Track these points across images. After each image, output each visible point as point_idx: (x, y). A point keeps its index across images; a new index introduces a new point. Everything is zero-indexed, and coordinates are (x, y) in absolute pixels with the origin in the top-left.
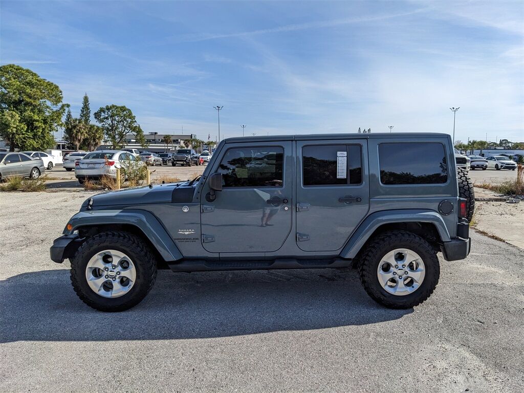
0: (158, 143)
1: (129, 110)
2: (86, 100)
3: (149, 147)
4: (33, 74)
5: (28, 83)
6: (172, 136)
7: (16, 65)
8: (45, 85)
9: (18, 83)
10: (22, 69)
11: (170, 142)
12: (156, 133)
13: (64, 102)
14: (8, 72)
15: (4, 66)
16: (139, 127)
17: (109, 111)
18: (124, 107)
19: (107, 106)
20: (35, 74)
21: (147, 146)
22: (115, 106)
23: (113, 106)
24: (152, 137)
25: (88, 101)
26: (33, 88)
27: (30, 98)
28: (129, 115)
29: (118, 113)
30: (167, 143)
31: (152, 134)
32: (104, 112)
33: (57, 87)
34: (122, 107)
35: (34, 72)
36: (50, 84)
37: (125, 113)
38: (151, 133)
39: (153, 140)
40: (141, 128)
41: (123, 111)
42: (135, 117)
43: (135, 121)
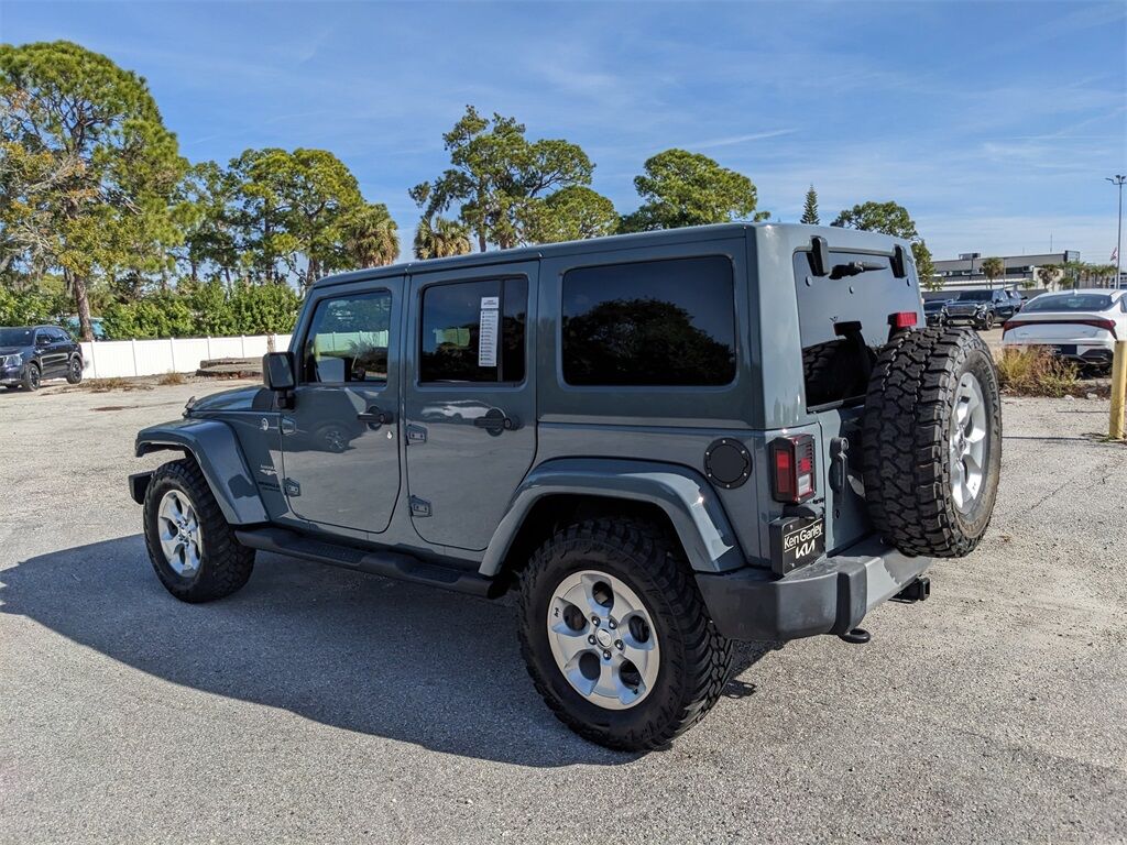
0: (978, 276)
1: (902, 210)
2: (811, 198)
3: (944, 289)
4: (707, 161)
5: (697, 181)
6: (1005, 258)
7: (679, 149)
8: (726, 178)
9: (680, 182)
10: (689, 156)
11: (999, 274)
12: (975, 255)
13: (759, 208)
14: (665, 165)
15: (660, 155)
16: (923, 244)
17: (860, 217)
18: (892, 203)
19: (857, 206)
20: (711, 162)
21: (939, 286)
22: (873, 204)
23: (869, 205)
24: (967, 265)
25: (814, 202)
26: (704, 188)
27: (699, 208)
28: (901, 220)
29: (878, 218)
30: (991, 277)
31: (966, 258)
32: (850, 220)
33: (747, 181)
34: (887, 205)
35: (709, 158)
36: (735, 177)
37: (893, 216)
38: (964, 255)
39: (965, 272)
40: (927, 247)
41: (889, 214)
42: (913, 223)
43: (915, 233)
